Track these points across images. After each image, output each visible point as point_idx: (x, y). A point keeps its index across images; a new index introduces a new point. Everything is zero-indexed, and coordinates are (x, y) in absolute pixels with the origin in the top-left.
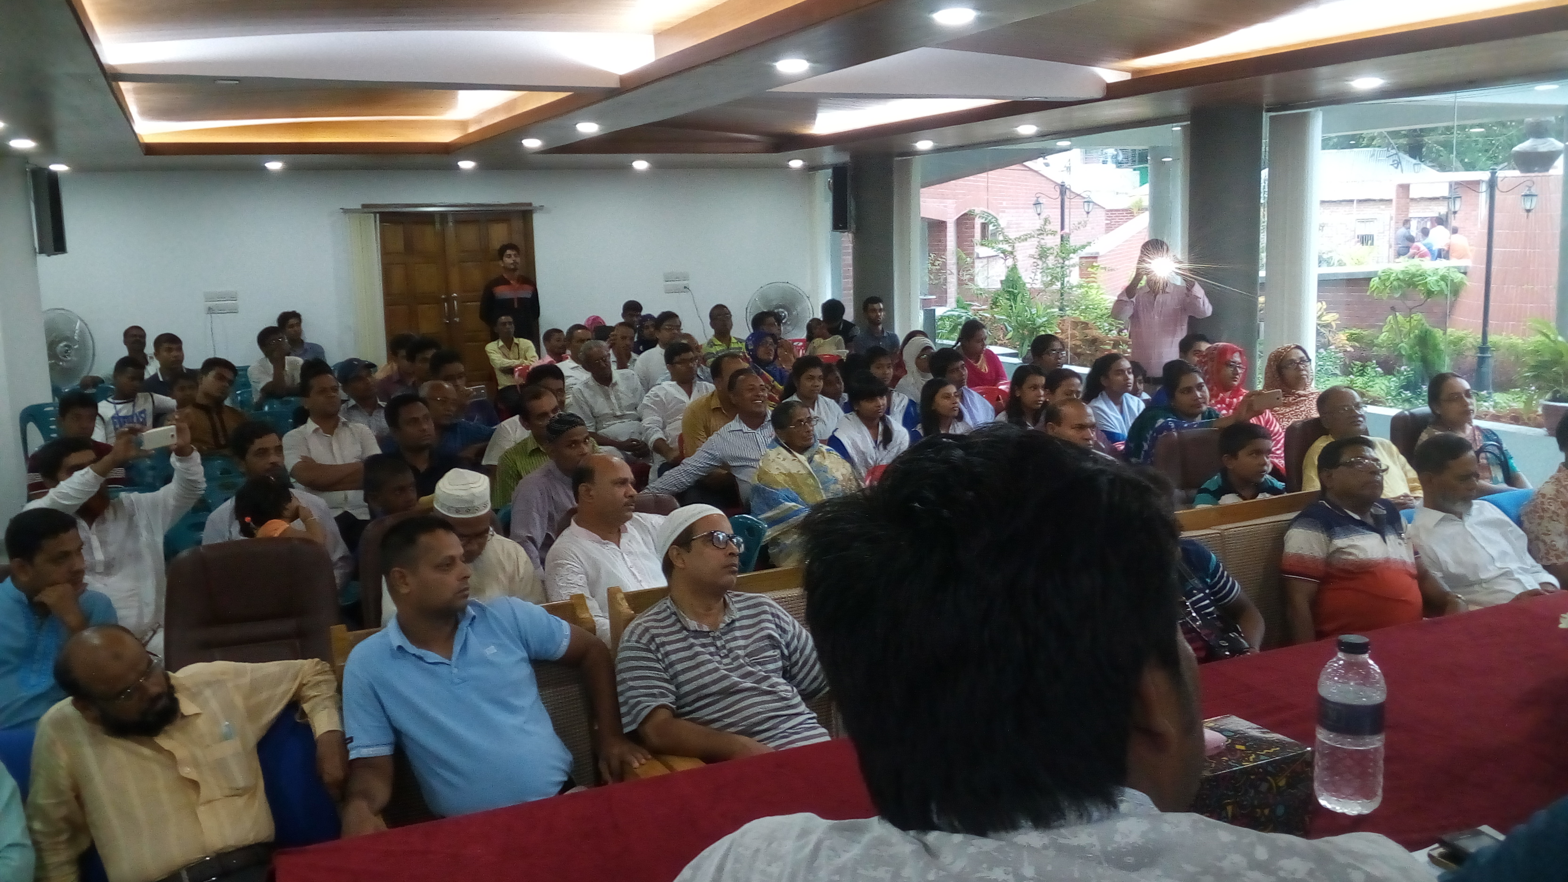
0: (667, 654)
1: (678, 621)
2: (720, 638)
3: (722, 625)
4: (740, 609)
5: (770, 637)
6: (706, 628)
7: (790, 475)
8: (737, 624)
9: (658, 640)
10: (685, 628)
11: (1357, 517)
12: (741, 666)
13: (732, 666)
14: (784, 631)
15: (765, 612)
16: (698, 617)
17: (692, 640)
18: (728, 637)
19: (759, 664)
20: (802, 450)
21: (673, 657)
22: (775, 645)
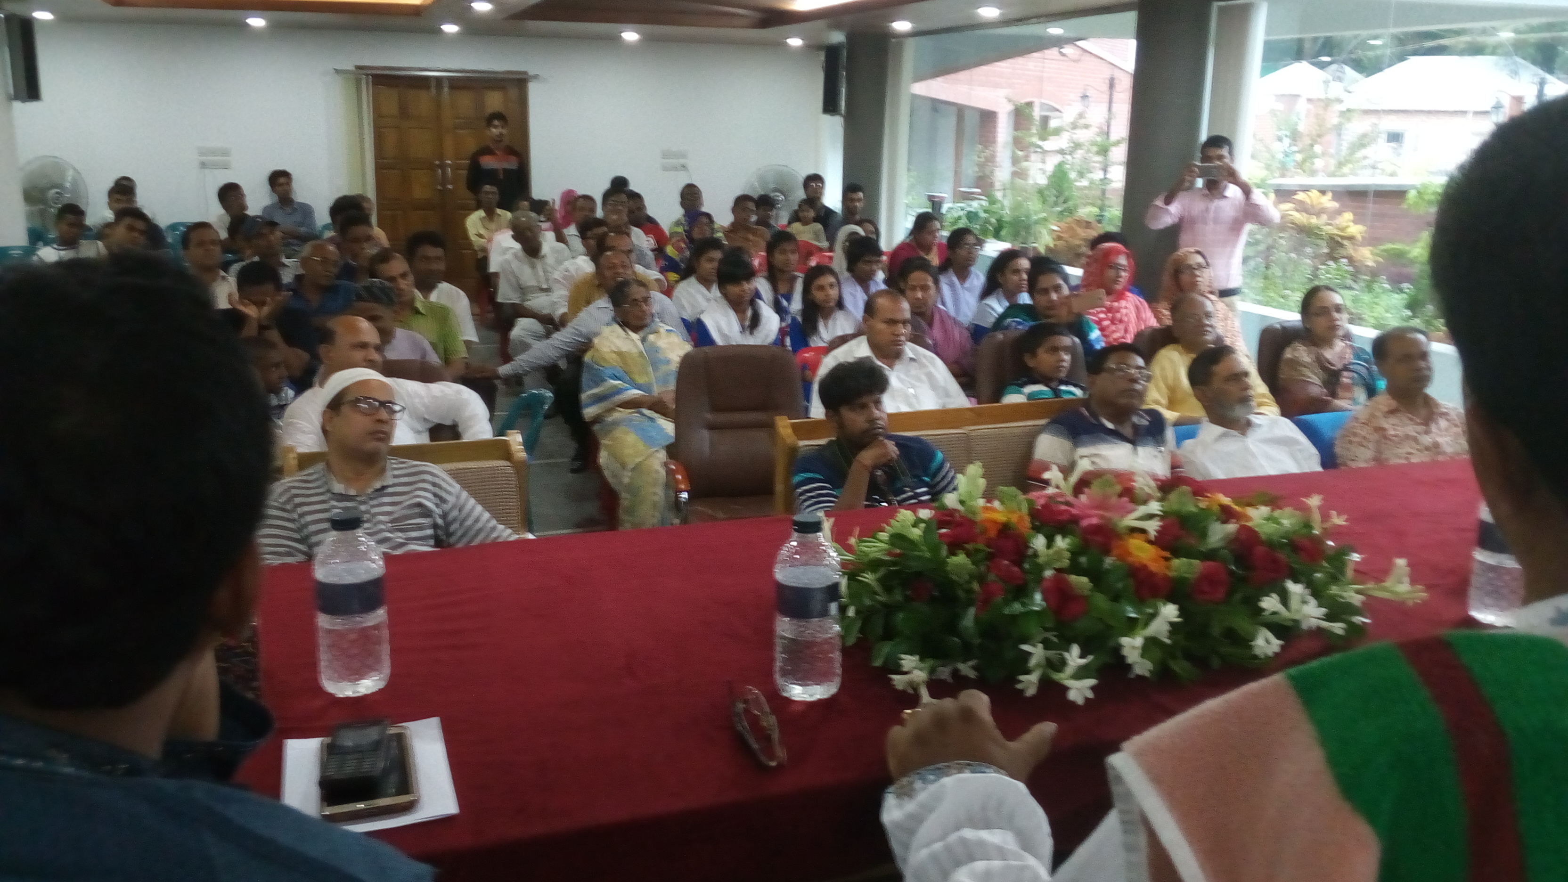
0: (302, 515)
1: (326, 483)
2: (364, 503)
3: (370, 491)
4: (395, 476)
5: (420, 505)
6: (352, 492)
7: (620, 354)
8: (390, 490)
9: (297, 500)
10: (329, 491)
11: (1110, 425)
12: (382, 531)
13: (371, 531)
14: (443, 500)
15: (424, 481)
16: (347, 481)
17: (334, 503)
18: (375, 502)
19: (401, 530)
20: (636, 329)
21: (309, 518)
22: (427, 513)
